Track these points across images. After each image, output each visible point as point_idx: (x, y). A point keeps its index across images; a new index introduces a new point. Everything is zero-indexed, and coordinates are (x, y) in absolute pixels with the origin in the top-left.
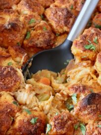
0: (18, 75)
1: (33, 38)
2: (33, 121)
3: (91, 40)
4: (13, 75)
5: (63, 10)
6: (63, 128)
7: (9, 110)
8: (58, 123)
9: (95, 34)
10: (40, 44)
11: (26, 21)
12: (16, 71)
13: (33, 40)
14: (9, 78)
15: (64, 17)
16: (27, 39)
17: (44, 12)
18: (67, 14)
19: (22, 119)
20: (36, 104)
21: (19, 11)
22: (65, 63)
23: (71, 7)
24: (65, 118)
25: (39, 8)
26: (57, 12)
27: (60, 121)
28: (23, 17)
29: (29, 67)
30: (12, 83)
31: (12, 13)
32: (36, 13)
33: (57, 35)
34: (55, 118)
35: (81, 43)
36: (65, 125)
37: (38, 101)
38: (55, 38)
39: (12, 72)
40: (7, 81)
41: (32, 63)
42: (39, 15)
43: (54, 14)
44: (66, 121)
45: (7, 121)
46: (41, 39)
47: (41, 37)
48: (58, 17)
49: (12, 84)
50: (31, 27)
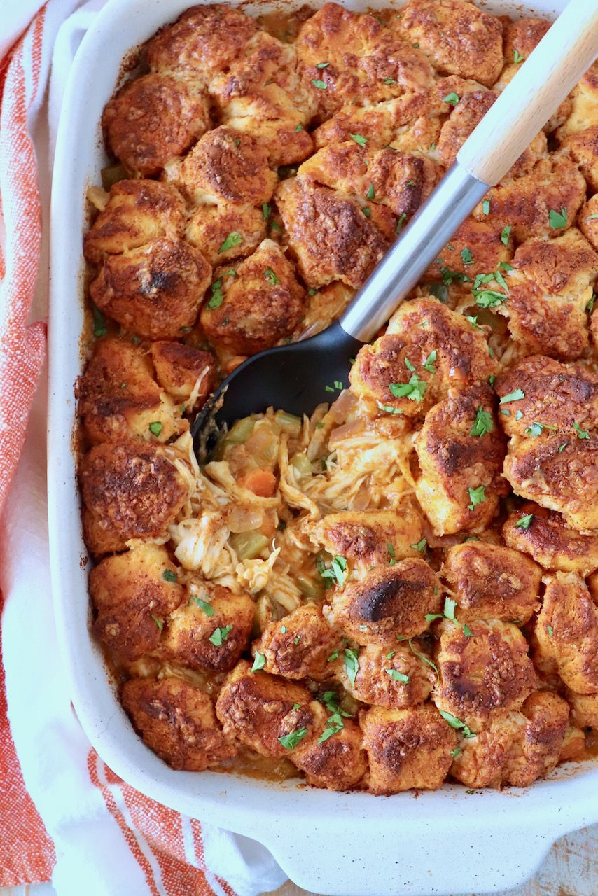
0: (180, 481)
1: (232, 310)
2: (216, 639)
3: (416, 358)
4: (165, 485)
5: (339, 211)
6: (299, 666)
7: (152, 605)
8: (286, 658)
9: (431, 340)
10: (255, 331)
11: (212, 244)
12: (174, 469)
13: (231, 317)
14: (153, 497)
15: (338, 241)
16: (212, 310)
17: (275, 193)
18: (353, 231)
19: (188, 628)
20: (229, 569)
21: (189, 189)
22: (328, 389)
23: (368, 192)
24: (305, 643)
25: (257, 184)
26: (317, 215)
27: (290, 650)
28: (202, 228)
29: (216, 411)
30: (159, 511)
31: (162, 209)
32: (247, 205)
33: (311, 292)
34: (277, 641)
35: (383, 371)
36: (302, 658)
37: (235, 560)
38: (305, 301)
39: (160, 477)
40: (147, 503)
41: (225, 398)
42: (259, 207)
43: (307, 220)
44: (307, 648)
45: (148, 637)
46: (258, 315)
47: (256, 308)
48: (320, 236)
49: (161, 515)
50: (226, 262)
